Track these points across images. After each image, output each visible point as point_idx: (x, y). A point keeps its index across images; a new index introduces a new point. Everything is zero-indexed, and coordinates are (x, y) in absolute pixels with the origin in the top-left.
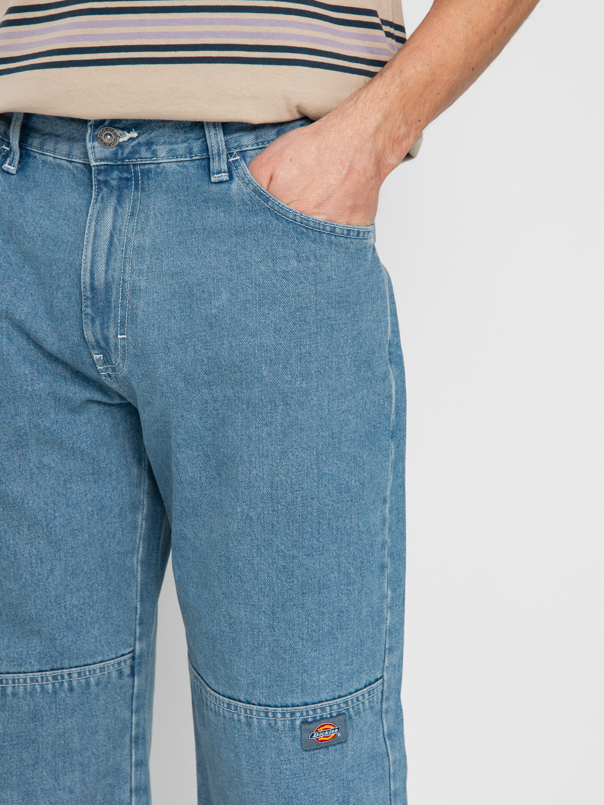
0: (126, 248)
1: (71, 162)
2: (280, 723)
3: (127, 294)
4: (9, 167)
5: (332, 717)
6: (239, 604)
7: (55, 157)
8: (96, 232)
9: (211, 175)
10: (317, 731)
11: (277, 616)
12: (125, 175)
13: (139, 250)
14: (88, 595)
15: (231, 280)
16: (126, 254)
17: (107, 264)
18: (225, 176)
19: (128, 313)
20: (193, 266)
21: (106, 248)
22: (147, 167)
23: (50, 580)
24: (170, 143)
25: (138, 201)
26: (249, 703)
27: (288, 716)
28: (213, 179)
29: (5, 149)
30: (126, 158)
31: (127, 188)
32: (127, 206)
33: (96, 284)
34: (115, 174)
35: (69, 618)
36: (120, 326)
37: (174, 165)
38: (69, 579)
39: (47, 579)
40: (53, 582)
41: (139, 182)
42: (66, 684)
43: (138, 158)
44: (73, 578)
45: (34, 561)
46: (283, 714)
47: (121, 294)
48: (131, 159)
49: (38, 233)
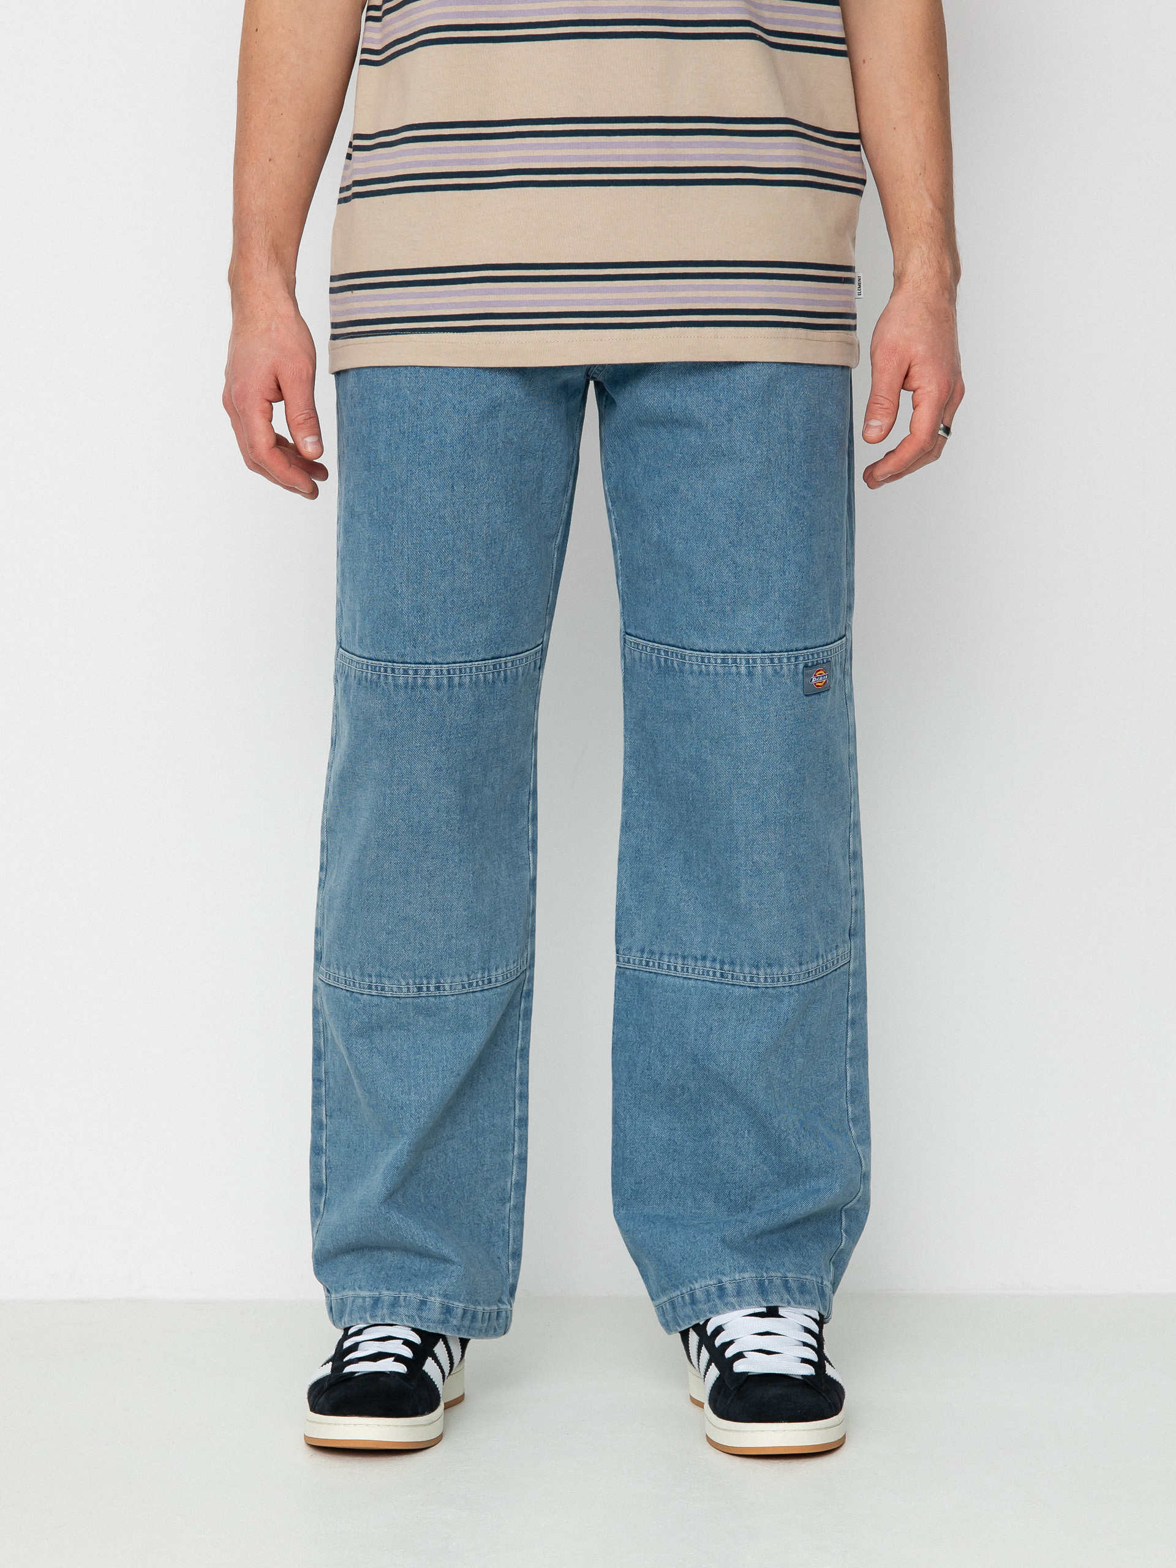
2: (785, 668)
5: (823, 663)
6: (749, 550)
10: (815, 675)
26: (750, 653)
27: (793, 660)
42: (502, 674)
46: (789, 659)
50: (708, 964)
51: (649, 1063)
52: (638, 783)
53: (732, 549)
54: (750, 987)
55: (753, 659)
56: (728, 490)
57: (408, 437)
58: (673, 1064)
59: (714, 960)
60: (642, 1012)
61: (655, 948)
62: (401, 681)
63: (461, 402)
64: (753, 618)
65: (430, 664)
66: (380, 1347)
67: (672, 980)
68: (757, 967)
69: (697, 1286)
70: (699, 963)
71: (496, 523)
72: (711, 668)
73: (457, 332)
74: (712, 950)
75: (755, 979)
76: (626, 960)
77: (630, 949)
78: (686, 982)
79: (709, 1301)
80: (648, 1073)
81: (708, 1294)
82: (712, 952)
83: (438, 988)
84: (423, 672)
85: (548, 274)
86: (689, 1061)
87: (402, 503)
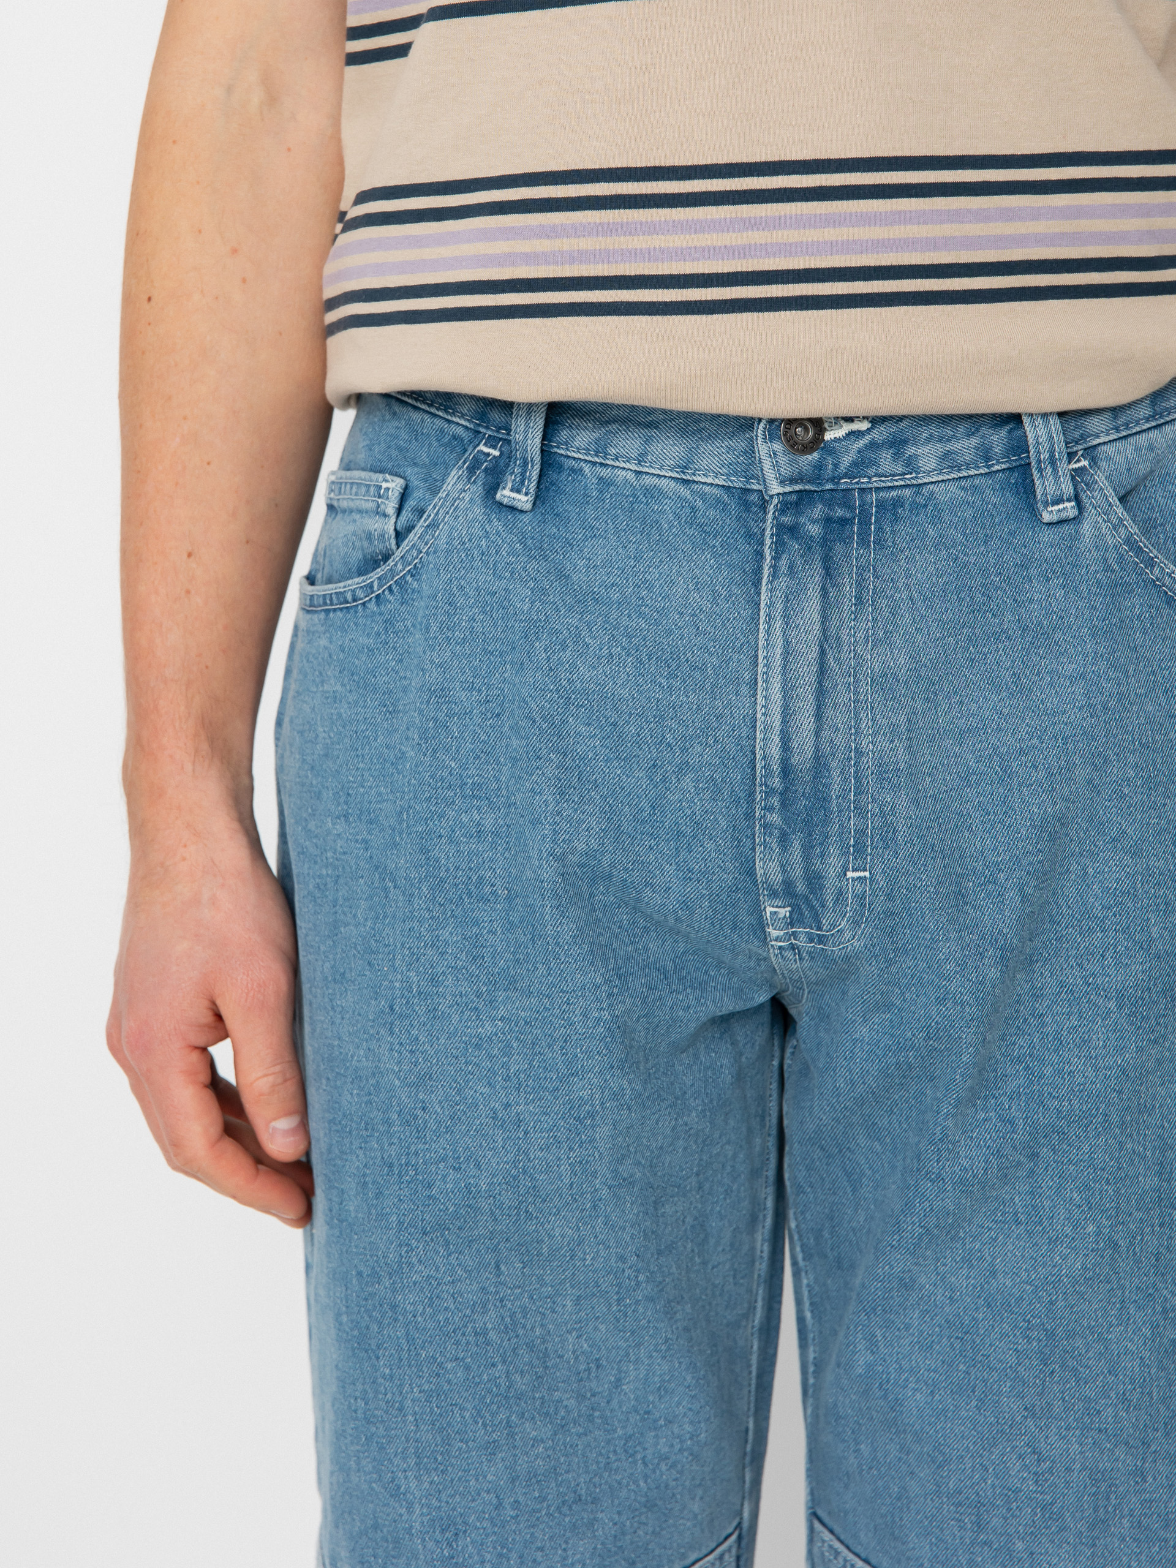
0: (856, 681)
1: (686, 482)
3: (868, 782)
4: (514, 495)
6: (1068, 1428)
7: (640, 472)
8: (787, 644)
9: (1040, 506)
11: (1153, 1448)
12: (840, 512)
13: (883, 681)
14: (689, 1432)
15: (1093, 739)
16: (856, 693)
17: (819, 716)
18: (1069, 508)
19: (872, 823)
20: (1006, 711)
21: (815, 680)
22: (894, 493)
23: (615, 1402)
24: (941, 440)
25: (870, 570)
28: (1046, 517)
29: (488, 454)
30: (846, 476)
31: (842, 540)
32: (847, 581)
33: (795, 760)
34: (818, 510)
35: (653, 1486)
36: (854, 852)
37: (952, 487)
38: (651, 1398)
39: (608, 1402)
40: (620, 1407)
41: (870, 528)
43: (874, 476)
44: (660, 1397)
45: (582, 1367)
47: (853, 781)
48: (855, 478)
49: (623, 648)
53: (1030, 1422)
56: (1022, 1298)
71: (596, 1329)
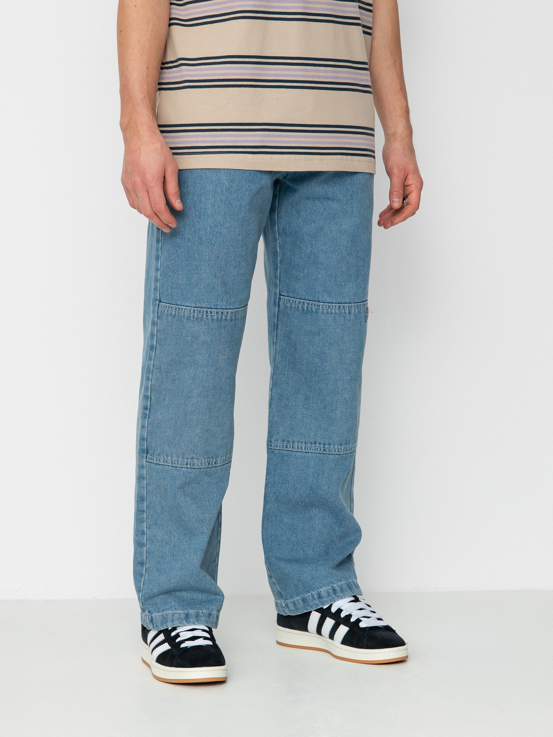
46: (363, 305)
50: (317, 445)
51: (288, 492)
52: (282, 364)
54: (337, 454)
55: (351, 306)
57: (225, 202)
58: (300, 491)
59: (320, 443)
60: (283, 469)
61: (290, 439)
62: (215, 318)
63: (249, 186)
64: (352, 288)
65: (228, 309)
66: (194, 634)
67: (300, 454)
68: (341, 445)
69: (322, 590)
70: (313, 445)
72: (333, 311)
73: (251, 154)
74: (319, 439)
75: (340, 451)
76: (276, 445)
77: (277, 440)
78: (307, 454)
79: (329, 596)
80: (286, 496)
81: (328, 593)
82: (319, 440)
83: (215, 463)
84: (226, 313)
85: (290, 129)
86: (308, 490)
87: (220, 233)
